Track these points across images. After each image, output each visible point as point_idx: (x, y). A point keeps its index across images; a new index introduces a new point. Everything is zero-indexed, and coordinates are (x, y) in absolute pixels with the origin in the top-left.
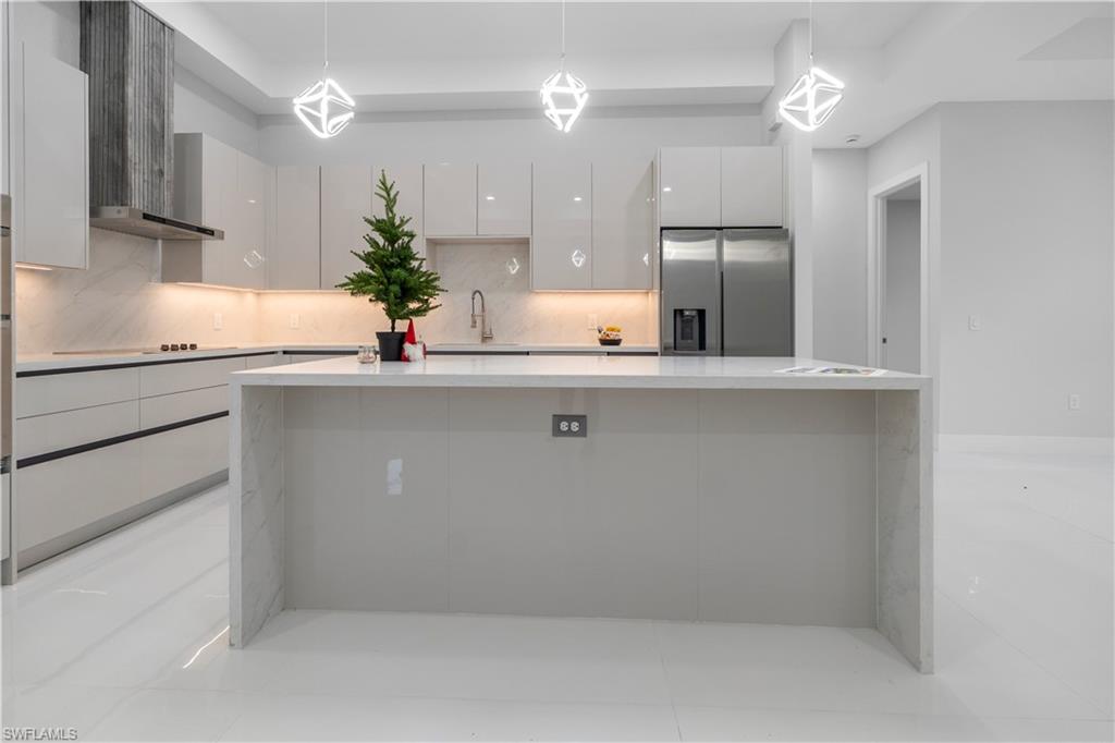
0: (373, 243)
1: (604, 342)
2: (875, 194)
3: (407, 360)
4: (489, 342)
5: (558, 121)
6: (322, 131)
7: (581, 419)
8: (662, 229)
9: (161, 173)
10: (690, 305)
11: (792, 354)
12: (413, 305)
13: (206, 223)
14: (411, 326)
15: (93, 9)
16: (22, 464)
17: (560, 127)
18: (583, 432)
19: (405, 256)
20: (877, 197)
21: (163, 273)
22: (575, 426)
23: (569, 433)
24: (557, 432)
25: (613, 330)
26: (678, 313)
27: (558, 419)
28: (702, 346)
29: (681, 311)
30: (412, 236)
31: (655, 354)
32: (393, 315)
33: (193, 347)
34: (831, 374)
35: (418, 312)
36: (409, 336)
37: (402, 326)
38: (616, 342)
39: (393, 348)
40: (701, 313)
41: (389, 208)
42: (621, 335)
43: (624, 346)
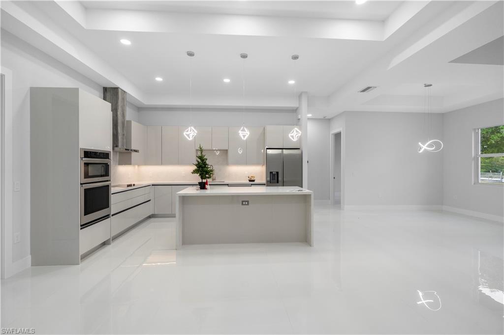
0: (198, 162)
1: (250, 181)
2: (333, 133)
3: (206, 189)
4: (214, 181)
5: (242, 137)
6: (189, 138)
7: (248, 202)
8: (267, 149)
9: (124, 135)
10: (274, 171)
12: (207, 176)
13: (133, 148)
14: (207, 181)
16: (112, 215)
17: (243, 138)
18: (248, 204)
19: (205, 164)
20: (332, 134)
21: (119, 162)
22: (246, 203)
23: (245, 204)
24: (242, 204)
25: (252, 177)
26: (271, 173)
27: (243, 202)
28: (278, 182)
29: (272, 172)
30: (206, 159)
31: (265, 184)
32: (202, 178)
33: (134, 185)
34: (297, 192)
35: (208, 178)
36: (206, 183)
37: (204, 181)
38: (254, 181)
39: (203, 186)
40: (277, 173)
41: (201, 153)
42: (255, 179)
43: (256, 182)
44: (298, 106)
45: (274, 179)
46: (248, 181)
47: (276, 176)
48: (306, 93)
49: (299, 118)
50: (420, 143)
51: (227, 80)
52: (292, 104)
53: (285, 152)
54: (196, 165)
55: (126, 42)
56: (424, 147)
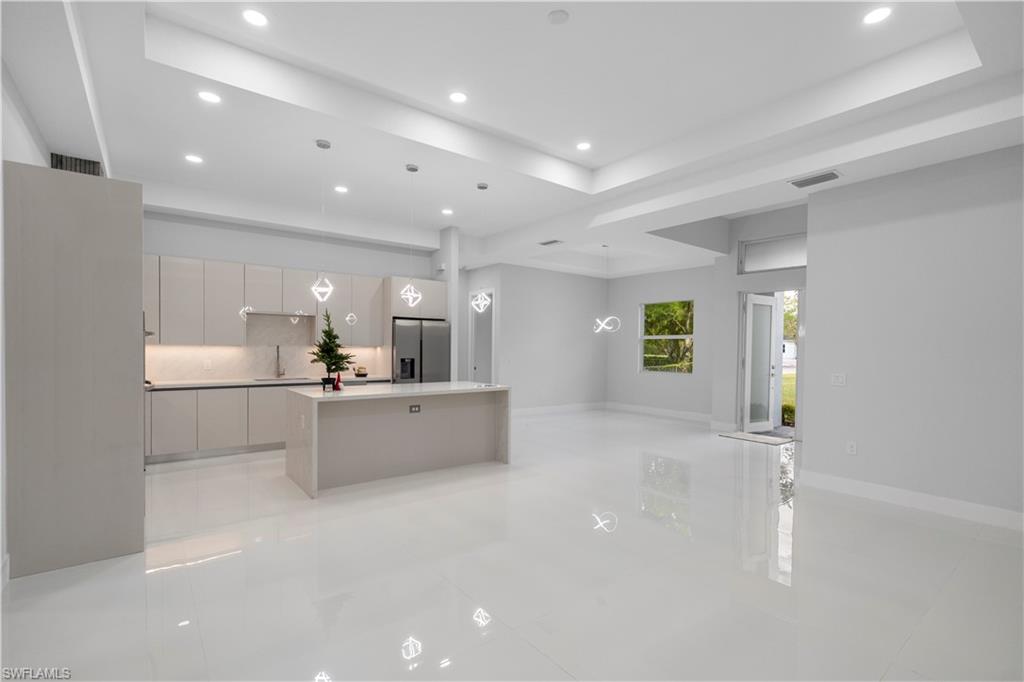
0: (323, 340)
1: (358, 375)
3: (341, 389)
7: (419, 406)
8: (394, 318)
10: (408, 356)
11: (449, 380)
14: (339, 376)
15: (64, 160)
18: (419, 411)
19: (334, 345)
22: (417, 409)
23: (415, 411)
24: (411, 411)
25: (362, 368)
26: (403, 360)
27: (411, 407)
28: (412, 376)
30: (337, 336)
31: (389, 381)
32: (329, 370)
35: (342, 370)
36: (338, 380)
37: (334, 375)
38: (365, 375)
40: (413, 361)
41: (329, 325)
42: (367, 371)
43: (369, 377)
44: (437, 246)
45: (407, 370)
46: (354, 376)
47: (409, 365)
48: (457, 228)
49: (443, 268)
50: (598, 320)
51: (341, 190)
52: (430, 242)
53: (425, 323)
54: (320, 346)
55: (210, 97)
56: (603, 325)
